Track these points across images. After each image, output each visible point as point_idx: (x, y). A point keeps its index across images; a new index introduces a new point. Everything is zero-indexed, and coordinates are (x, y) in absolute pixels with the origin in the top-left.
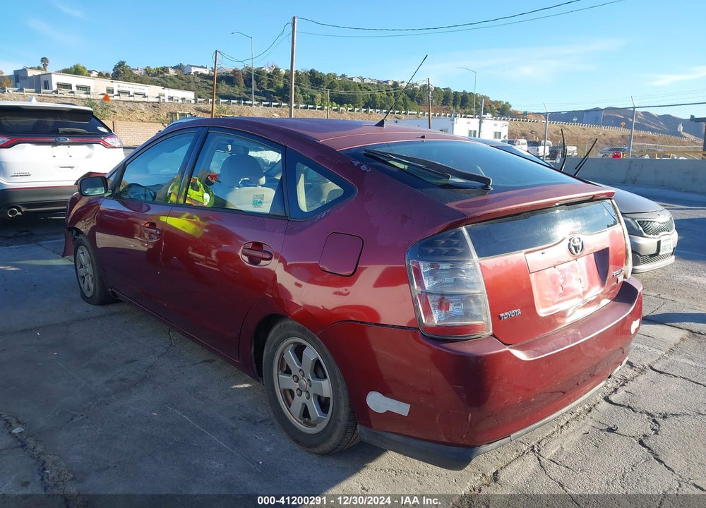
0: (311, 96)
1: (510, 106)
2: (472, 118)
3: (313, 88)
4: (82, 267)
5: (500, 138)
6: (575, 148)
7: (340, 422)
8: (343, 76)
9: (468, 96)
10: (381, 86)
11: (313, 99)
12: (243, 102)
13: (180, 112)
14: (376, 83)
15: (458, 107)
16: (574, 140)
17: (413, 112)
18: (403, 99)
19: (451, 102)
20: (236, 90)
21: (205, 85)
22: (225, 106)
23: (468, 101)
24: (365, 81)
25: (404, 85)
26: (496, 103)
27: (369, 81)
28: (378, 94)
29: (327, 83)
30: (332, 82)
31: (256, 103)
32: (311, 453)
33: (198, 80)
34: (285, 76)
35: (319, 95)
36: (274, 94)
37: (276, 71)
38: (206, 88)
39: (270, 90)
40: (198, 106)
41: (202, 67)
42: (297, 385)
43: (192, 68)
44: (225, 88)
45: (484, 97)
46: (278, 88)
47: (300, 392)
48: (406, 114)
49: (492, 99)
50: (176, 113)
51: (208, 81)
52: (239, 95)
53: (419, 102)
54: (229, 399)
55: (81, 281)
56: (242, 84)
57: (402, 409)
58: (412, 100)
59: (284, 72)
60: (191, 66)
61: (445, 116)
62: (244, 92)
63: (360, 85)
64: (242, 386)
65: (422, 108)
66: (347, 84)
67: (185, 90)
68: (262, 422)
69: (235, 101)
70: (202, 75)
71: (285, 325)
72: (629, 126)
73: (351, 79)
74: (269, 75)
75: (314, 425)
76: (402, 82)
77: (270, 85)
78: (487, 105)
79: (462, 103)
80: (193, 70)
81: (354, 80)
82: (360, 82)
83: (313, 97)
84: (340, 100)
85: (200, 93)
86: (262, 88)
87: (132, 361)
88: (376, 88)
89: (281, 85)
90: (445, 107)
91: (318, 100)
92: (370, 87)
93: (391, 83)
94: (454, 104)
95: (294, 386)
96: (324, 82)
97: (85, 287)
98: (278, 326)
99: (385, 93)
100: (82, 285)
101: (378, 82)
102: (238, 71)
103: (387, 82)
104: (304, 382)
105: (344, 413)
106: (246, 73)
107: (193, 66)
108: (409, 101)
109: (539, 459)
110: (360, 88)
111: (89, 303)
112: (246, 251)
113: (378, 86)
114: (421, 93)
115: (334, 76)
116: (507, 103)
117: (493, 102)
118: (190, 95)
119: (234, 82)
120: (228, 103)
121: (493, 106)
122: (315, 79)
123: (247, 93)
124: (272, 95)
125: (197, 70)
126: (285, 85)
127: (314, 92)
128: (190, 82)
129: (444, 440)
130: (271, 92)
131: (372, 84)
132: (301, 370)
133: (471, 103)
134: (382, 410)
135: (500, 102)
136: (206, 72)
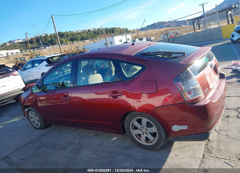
0: (61, 41)
1: (128, 29)
2: (118, 36)
3: (61, 38)
4: (32, 118)
5: (129, 40)
6: (154, 37)
7: (163, 138)
8: (70, 31)
9: (114, 29)
10: (84, 32)
11: (62, 42)
12: (39, 48)
13: (19, 57)
14: (82, 31)
15: (112, 33)
16: (151, 35)
17: (98, 38)
18: (93, 35)
19: (109, 32)
20: (35, 45)
21: (22, 46)
22: (33, 51)
23: (114, 30)
24: (78, 31)
25: (92, 30)
26: (123, 29)
27: (79, 31)
28: (84, 35)
29: (65, 35)
30: (67, 34)
31: (44, 48)
32: (153, 151)
33: (19, 44)
34: (50, 36)
35: (64, 40)
36: (48, 43)
37: (47, 35)
38: (23, 47)
39: (46, 42)
40: (23, 54)
41: (19, 40)
42: (141, 132)
43: (15, 41)
44: (30, 45)
45: (119, 28)
46: (49, 41)
47: (143, 133)
48: (96, 39)
49: (122, 28)
50: (17, 58)
51: (23, 44)
52: (36, 46)
53: (98, 34)
54: (113, 144)
55: (33, 123)
56: (36, 42)
57: (185, 127)
58: (96, 34)
59: (49, 35)
60: (15, 40)
61: (109, 37)
62: (37, 45)
63: (77, 33)
64: (114, 139)
65: (100, 36)
66: (72, 34)
67: (15, 49)
68: (130, 147)
69: (36, 49)
70: (20, 43)
71: (132, 114)
72: (166, 27)
73: (73, 32)
74: (44, 37)
75: (151, 142)
76: (91, 29)
77: (46, 40)
78: (120, 30)
79: (112, 32)
80: (16, 41)
81: (74, 32)
82: (77, 32)
83: (62, 41)
84: (72, 40)
85: (21, 49)
86: (43, 42)
87: (72, 143)
88: (83, 33)
89: (50, 40)
90: (107, 34)
91: (64, 42)
92: (81, 33)
93: (87, 30)
94: (110, 33)
95: (140, 133)
96: (64, 35)
97: (35, 125)
98: (129, 115)
99: (86, 34)
100: (34, 124)
101: (83, 31)
102: (33, 38)
103: (86, 30)
104: (144, 130)
105: (163, 135)
106: (36, 38)
107: (16, 40)
108: (95, 35)
109: (216, 131)
110: (77, 34)
111: (39, 130)
112: (111, 95)
113: (83, 32)
114: (98, 31)
115: (67, 32)
116: (127, 28)
117: (122, 29)
118: (18, 51)
119: (33, 42)
120: (34, 50)
121: (122, 30)
122: (61, 35)
123: (38, 45)
124: (48, 44)
125: (17, 41)
126: (51, 39)
127: (62, 39)
128: (16, 46)
129: (194, 133)
130: (47, 43)
131: (81, 32)
132: (142, 127)
133: (115, 31)
134: (178, 130)
135: (124, 28)
136: (21, 41)
